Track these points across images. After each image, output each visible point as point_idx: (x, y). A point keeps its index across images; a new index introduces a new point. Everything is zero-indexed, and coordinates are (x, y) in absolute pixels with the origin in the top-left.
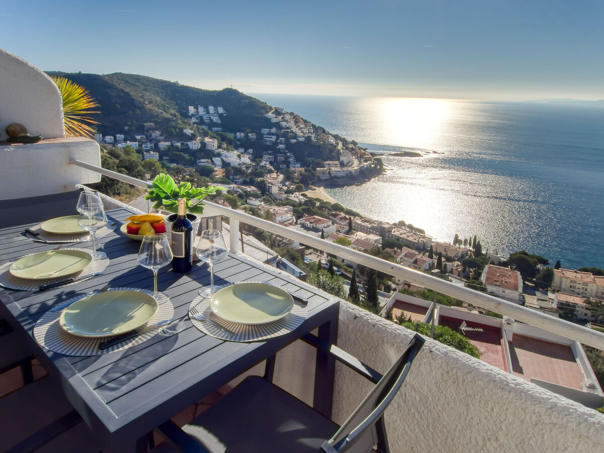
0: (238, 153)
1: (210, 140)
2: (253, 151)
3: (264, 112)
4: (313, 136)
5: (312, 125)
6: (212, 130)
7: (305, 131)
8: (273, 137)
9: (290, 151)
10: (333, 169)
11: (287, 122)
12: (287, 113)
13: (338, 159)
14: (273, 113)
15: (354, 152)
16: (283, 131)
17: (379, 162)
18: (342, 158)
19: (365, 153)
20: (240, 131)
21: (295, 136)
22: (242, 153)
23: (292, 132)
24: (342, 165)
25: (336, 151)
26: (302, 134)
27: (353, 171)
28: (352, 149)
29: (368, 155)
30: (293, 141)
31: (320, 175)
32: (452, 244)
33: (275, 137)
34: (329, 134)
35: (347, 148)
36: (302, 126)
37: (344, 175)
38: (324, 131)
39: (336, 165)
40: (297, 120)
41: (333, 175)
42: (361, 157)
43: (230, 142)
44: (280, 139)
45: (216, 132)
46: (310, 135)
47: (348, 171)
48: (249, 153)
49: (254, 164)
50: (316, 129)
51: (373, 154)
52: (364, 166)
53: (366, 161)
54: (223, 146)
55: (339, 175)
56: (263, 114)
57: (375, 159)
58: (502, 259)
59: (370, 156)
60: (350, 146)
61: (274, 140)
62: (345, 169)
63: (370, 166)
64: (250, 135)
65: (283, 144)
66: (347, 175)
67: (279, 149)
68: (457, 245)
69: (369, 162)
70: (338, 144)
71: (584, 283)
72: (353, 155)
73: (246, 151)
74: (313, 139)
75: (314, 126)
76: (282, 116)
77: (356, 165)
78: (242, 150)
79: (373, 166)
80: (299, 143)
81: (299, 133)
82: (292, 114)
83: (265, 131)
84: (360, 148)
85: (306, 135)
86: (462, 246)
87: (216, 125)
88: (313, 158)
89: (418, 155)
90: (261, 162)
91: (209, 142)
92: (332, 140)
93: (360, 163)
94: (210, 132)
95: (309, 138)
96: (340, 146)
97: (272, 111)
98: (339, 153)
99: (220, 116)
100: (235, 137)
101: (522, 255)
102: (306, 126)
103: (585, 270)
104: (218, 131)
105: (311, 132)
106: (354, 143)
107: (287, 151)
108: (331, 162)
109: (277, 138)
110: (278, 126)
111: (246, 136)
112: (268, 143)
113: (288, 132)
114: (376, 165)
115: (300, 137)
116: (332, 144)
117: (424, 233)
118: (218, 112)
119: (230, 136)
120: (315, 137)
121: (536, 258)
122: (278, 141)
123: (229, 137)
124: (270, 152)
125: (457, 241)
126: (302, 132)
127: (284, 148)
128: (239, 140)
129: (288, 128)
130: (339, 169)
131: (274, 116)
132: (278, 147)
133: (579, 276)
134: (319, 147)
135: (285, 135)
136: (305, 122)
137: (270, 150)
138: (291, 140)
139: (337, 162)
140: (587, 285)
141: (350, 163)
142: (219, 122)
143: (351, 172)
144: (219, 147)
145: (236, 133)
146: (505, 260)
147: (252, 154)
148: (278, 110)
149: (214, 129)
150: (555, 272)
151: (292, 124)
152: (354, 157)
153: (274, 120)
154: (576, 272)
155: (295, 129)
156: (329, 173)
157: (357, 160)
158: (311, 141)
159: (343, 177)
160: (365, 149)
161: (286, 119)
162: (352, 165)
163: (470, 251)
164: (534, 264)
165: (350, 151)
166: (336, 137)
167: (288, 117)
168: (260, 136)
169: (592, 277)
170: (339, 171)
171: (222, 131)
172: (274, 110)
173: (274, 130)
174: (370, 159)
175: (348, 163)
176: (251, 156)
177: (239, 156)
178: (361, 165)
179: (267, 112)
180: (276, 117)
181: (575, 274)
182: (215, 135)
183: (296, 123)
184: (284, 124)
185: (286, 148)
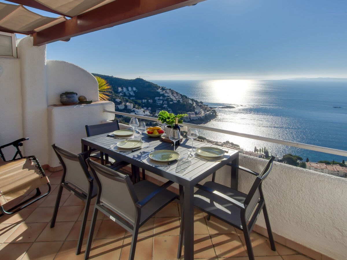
0: (144, 110)
1: (130, 104)
2: (151, 109)
3: (156, 89)
4: (181, 100)
5: (180, 94)
6: (130, 99)
7: (177, 97)
8: (161, 101)
9: (170, 108)
10: (191, 116)
11: (168, 93)
12: (168, 89)
13: (194, 111)
14: (161, 89)
15: (202, 107)
16: (166, 98)
17: (214, 112)
18: (196, 110)
19: (207, 108)
20: (145, 99)
21: (172, 100)
22: (145, 110)
23: (170, 98)
24: (196, 113)
25: (192, 107)
26: (175, 99)
27: (202, 117)
28: (201, 106)
29: (209, 108)
30: (171, 103)
31: (185, 119)
32: (253, 152)
33: (162, 101)
34: (189, 99)
35: (198, 105)
36: (175, 95)
37: (197, 119)
38: (186, 97)
39: (193, 114)
40: (172, 92)
41: (191, 119)
42: (205, 110)
43: (139, 105)
44: (165, 102)
45: (132, 100)
46: (179, 99)
47: (199, 116)
48: (149, 110)
49: (151, 115)
50: (182, 96)
51: (211, 108)
52: (207, 114)
53: (208, 111)
54: (136, 107)
55: (195, 119)
56: (156, 90)
57: (212, 110)
58: (279, 158)
59: (210, 109)
60: (200, 104)
61: (161, 103)
62: (198, 116)
63: (210, 114)
64: (149, 100)
65: (166, 104)
66: (199, 119)
67: (164, 107)
68: (256, 152)
69: (209, 112)
70: (193, 103)
71: (321, 169)
72: (201, 108)
73: (147, 109)
74: (181, 101)
75: (181, 95)
76: (165, 91)
77: (203, 114)
78: (146, 108)
79: (211, 113)
80: (174, 103)
81: (174, 99)
82: (170, 89)
83: (157, 98)
84: (204, 105)
85: (177, 100)
86: (259, 153)
87: (132, 96)
88: (181, 111)
89: (233, 107)
90: (155, 114)
91: (128, 105)
92: (190, 102)
93: (205, 112)
94: (129, 100)
95: (179, 101)
96: (195, 104)
97: (160, 89)
98: (194, 108)
99: (134, 92)
100: (142, 102)
101: (289, 156)
102: (177, 95)
103: (321, 162)
104: (133, 99)
105: (180, 98)
106: (201, 103)
107: (168, 108)
108: (190, 113)
109: (163, 102)
110: (163, 95)
111: (148, 101)
112: (158, 104)
113: (168, 98)
114: (213, 113)
115: (174, 100)
116: (190, 104)
117: (239, 147)
118: (133, 90)
119: (140, 101)
120: (182, 101)
121: (297, 157)
122: (164, 103)
123: (138, 102)
124: (160, 109)
125: (256, 150)
126: (175, 98)
127: (166, 106)
128: (144, 103)
129: (168, 96)
130: (195, 116)
131: (161, 91)
132: (163, 106)
133: (318, 165)
134: (184, 105)
135: (167, 100)
136: (177, 93)
137: (160, 108)
138: (170, 102)
139: (193, 112)
140: (323, 170)
141: (200, 113)
142: (134, 95)
143: (200, 117)
144: (134, 107)
145: (142, 100)
146: (281, 159)
147: (150, 110)
148: (163, 88)
149: (131, 98)
150: (306, 164)
151: (170, 94)
152: (202, 109)
153: (161, 93)
154: (317, 163)
155: (172, 97)
156: (190, 118)
157: (203, 111)
158: (180, 102)
159: (197, 120)
160: (207, 106)
161: (167, 92)
162: (201, 113)
163: (263, 155)
164: (296, 161)
165: (200, 107)
166: (192, 100)
167: (168, 91)
168: (154, 101)
169: (325, 165)
170: (195, 117)
171: (135, 99)
172: (161, 88)
173: (161, 98)
174: (210, 110)
175: (199, 113)
176: (150, 111)
177: (144, 111)
178: (206, 113)
179: (158, 89)
180: (162, 91)
181: (316, 165)
182: (132, 101)
183: (172, 94)
184: (166, 94)
185: (168, 107)
